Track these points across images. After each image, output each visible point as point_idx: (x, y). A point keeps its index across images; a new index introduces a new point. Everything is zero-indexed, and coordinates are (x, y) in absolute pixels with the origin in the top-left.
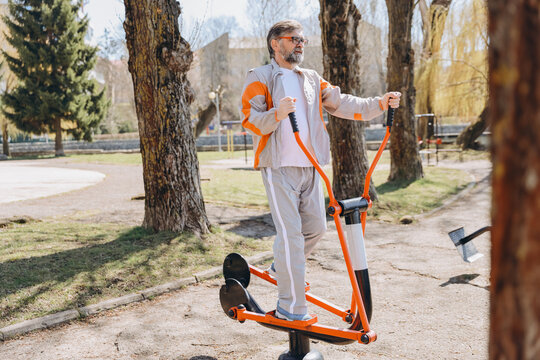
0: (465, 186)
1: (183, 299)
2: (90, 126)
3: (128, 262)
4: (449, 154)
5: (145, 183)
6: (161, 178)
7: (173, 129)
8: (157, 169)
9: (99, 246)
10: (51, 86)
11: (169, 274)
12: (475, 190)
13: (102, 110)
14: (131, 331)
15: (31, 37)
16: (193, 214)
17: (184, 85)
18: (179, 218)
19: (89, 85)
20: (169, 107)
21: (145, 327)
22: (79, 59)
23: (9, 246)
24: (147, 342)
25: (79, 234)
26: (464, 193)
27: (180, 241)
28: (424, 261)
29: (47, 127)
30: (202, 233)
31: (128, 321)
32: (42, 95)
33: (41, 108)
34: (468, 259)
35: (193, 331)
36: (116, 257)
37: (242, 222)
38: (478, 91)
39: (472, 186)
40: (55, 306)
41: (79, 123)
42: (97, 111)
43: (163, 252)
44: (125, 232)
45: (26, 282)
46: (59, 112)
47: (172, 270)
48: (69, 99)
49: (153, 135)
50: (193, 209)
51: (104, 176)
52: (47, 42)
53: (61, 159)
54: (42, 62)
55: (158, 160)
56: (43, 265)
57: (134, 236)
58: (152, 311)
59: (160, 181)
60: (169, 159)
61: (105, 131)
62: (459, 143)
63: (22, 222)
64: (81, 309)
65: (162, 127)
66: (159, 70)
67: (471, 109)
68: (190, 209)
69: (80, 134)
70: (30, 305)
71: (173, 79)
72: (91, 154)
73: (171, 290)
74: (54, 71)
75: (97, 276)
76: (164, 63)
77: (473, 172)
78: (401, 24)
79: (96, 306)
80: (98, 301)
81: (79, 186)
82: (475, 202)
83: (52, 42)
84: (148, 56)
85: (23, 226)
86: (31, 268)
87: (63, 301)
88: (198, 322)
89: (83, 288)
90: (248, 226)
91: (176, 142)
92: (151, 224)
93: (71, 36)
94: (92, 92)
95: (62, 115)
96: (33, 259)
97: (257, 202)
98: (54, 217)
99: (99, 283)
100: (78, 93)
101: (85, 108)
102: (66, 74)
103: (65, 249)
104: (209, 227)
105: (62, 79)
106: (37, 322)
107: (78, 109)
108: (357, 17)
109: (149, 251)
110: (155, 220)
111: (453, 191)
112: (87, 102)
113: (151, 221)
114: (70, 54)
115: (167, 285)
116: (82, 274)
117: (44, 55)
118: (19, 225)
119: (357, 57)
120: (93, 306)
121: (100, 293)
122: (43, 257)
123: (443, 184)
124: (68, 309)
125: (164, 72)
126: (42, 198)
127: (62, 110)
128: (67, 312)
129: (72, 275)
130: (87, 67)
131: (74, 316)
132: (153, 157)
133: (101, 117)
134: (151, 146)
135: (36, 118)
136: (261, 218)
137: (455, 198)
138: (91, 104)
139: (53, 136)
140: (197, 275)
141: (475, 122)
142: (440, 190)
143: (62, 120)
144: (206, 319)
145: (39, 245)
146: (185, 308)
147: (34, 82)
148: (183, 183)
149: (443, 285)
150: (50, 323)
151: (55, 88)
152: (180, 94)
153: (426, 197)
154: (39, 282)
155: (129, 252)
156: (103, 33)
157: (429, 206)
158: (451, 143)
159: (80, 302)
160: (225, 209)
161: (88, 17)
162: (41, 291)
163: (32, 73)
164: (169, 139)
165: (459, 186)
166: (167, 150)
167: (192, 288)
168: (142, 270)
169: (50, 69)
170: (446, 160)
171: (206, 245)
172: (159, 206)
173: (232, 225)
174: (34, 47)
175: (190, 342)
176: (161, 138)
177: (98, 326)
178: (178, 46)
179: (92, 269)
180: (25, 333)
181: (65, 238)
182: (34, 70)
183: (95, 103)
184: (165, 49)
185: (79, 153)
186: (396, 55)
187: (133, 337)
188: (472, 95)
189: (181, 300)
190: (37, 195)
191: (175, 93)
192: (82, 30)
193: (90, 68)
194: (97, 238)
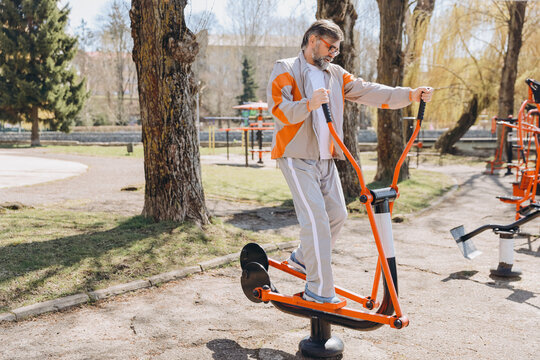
0: (449, 189)
1: (192, 287)
2: (68, 116)
3: (132, 249)
4: (427, 158)
5: (146, 172)
6: (163, 167)
7: (177, 120)
8: (159, 158)
9: (100, 233)
10: (29, 75)
11: (174, 262)
12: (458, 193)
13: (80, 101)
14: (144, 315)
15: (10, 24)
16: (194, 204)
17: (189, 75)
18: (180, 208)
19: (69, 75)
20: (173, 97)
21: (158, 312)
22: (58, 49)
23: (8, 231)
24: (162, 326)
25: (76, 221)
26: (449, 195)
27: (182, 230)
28: (422, 257)
29: (23, 117)
30: (203, 224)
31: (139, 306)
32: (20, 84)
33: (18, 97)
34: (469, 256)
35: (207, 317)
36: (119, 244)
37: (236, 215)
38: (456, 97)
39: (455, 189)
40: (64, 290)
41: (57, 114)
42: (76, 102)
43: (165, 241)
44: (124, 221)
45: (34, 266)
46: (36, 101)
47: (177, 259)
48: (47, 88)
49: (156, 125)
50: (194, 199)
51: (86, 167)
52: (26, 29)
53: (37, 149)
54: (21, 50)
55: (160, 150)
56: (47, 250)
57: (134, 224)
58: (161, 297)
59: (162, 171)
60: (172, 149)
61: (79, 123)
62: (437, 147)
63: (15, 208)
64: (91, 293)
65: (166, 117)
66: (164, 60)
67: (450, 114)
68: (191, 200)
69: (57, 124)
70: (39, 288)
71: (178, 70)
72: (67, 145)
73: (177, 278)
74: (33, 59)
75: (103, 262)
76: (170, 53)
77: (454, 175)
78: (393, 26)
79: (105, 290)
80: (107, 286)
81: (64, 176)
82: (460, 204)
83: (31, 29)
84: (154, 45)
85: (16, 212)
86: (36, 252)
87: (72, 285)
88: (210, 309)
89: (90, 273)
90: (242, 219)
91: (179, 132)
92: (151, 213)
93: (51, 24)
94: (71, 82)
95: (40, 105)
96: (35, 244)
97: (248, 196)
98: (45, 205)
99: (105, 268)
100: (57, 83)
101: (64, 99)
102: (45, 63)
103: (66, 235)
104: (210, 218)
105: (41, 68)
106: (48, 305)
107: (57, 99)
108: (354, 17)
109: (151, 240)
110: (155, 209)
111: (438, 192)
112: (66, 92)
113: (151, 209)
114: (50, 42)
115: (173, 273)
116: (87, 260)
117: (23, 43)
118: (12, 211)
119: (353, 56)
120: (102, 290)
121: (107, 279)
122: (45, 242)
123: (428, 186)
124: (77, 293)
125: (169, 62)
126: (27, 186)
127: (40, 100)
128: (77, 296)
129: (78, 260)
130: (66, 57)
131: (84, 300)
132: (155, 147)
133: (80, 108)
134: (154, 135)
135: (13, 106)
136: (255, 212)
137: (441, 199)
138: (69, 94)
139: (29, 126)
140: (202, 264)
141: (453, 127)
142: (426, 191)
143: (39, 110)
144: (217, 306)
145: (38, 231)
146: (194, 295)
147: (12, 70)
148: (185, 173)
149: (445, 280)
150: (61, 306)
151: (33, 76)
152: (185, 84)
153: (413, 197)
154: (46, 266)
155: (132, 239)
156: (80, 24)
157: (418, 205)
158: (430, 147)
159: (89, 286)
160: (217, 202)
161: (70, 6)
162: (49, 274)
163: (10, 60)
164: (172, 129)
165: (444, 187)
166: (170, 140)
167: (197, 277)
168: (146, 257)
169: (28, 57)
170: (426, 164)
171: (207, 236)
172: (161, 196)
173: (226, 218)
174: (14, 34)
175: (207, 327)
176: (165, 128)
177: (108, 310)
178: (184, 37)
179: (97, 255)
180: (38, 315)
181: (63, 224)
182: (12, 57)
183: (74, 94)
184: (171, 39)
185: (55, 144)
186: (386, 57)
187: (148, 321)
188: (451, 100)
189: (188, 287)
190: (21, 183)
191: (180, 83)
192: (63, 19)
193: (70, 59)
194: (97, 226)
